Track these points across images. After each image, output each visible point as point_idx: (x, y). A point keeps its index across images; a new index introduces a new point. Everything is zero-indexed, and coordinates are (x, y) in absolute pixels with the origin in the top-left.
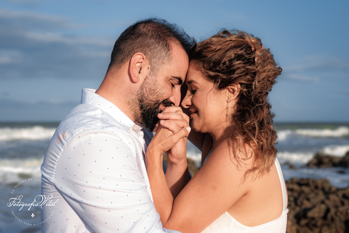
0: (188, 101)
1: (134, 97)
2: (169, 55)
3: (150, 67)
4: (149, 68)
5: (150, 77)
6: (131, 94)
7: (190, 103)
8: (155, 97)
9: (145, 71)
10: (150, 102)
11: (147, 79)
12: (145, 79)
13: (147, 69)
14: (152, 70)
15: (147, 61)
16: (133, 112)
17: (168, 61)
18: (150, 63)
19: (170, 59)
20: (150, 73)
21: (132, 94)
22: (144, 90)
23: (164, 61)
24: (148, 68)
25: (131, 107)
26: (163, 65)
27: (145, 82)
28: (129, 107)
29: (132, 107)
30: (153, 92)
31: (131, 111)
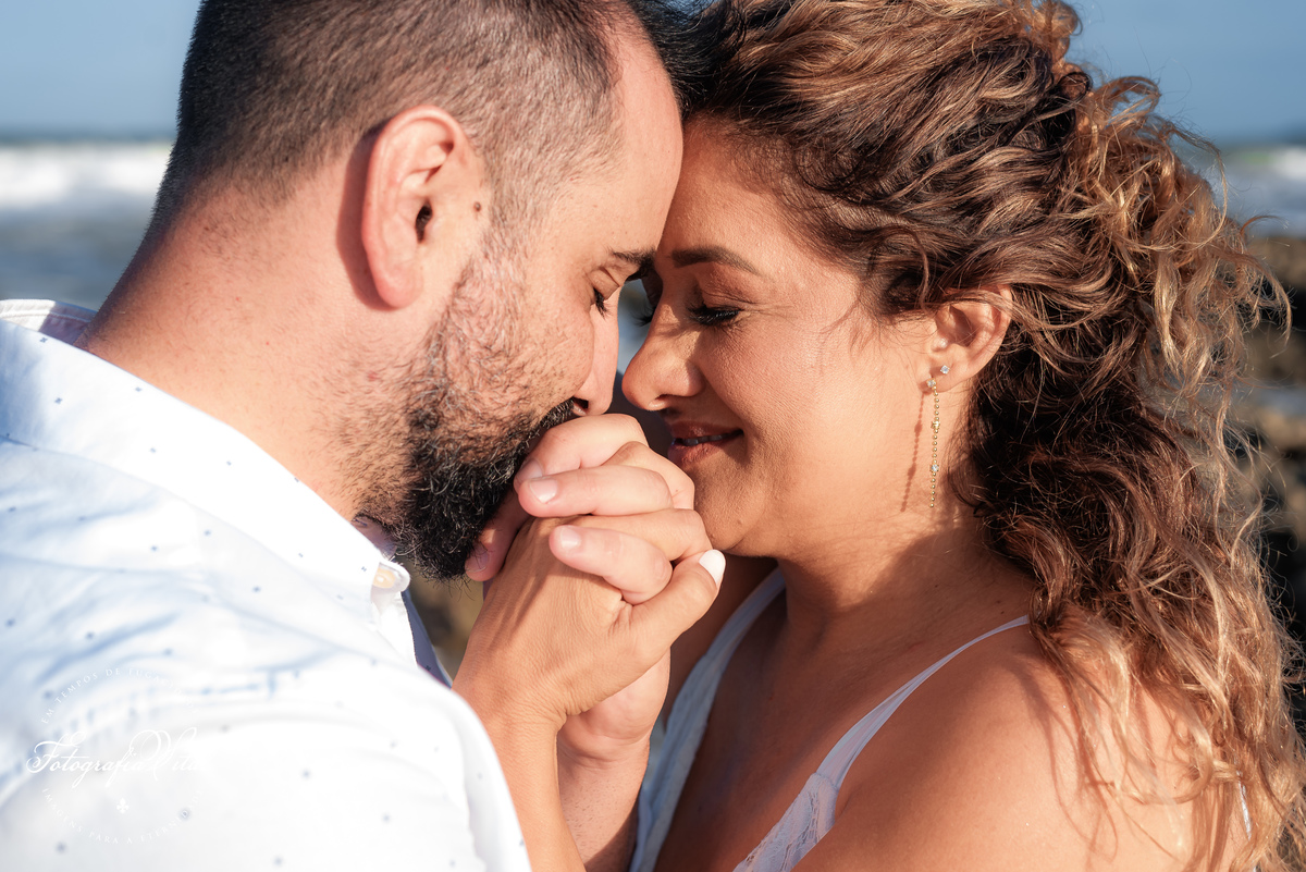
0: (674, 373)
1: (385, 398)
2: (609, 118)
3: (485, 197)
4: (485, 210)
5: (488, 269)
6: (361, 379)
7: (683, 385)
8: (511, 396)
9: (459, 228)
10: (482, 430)
11: (469, 285)
12: (460, 285)
13: (471, 213)
14: (499, 219)
15: (475, 162)
16: (363, 485)
17: (597, 160)
18: (493, 175)
19: (611, 146)
20: (487, 240)
21: (372, 377)
22: (451, 357)
23: (578, 158)
24: (478, 208)
25: (359, 453)
26: (567, 186)
27: (462, 305)
28: (343, 453)
29: (364, 457)
30: (501, 363)
31: (351, 480)
